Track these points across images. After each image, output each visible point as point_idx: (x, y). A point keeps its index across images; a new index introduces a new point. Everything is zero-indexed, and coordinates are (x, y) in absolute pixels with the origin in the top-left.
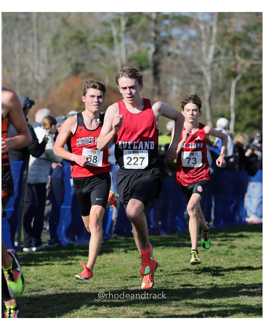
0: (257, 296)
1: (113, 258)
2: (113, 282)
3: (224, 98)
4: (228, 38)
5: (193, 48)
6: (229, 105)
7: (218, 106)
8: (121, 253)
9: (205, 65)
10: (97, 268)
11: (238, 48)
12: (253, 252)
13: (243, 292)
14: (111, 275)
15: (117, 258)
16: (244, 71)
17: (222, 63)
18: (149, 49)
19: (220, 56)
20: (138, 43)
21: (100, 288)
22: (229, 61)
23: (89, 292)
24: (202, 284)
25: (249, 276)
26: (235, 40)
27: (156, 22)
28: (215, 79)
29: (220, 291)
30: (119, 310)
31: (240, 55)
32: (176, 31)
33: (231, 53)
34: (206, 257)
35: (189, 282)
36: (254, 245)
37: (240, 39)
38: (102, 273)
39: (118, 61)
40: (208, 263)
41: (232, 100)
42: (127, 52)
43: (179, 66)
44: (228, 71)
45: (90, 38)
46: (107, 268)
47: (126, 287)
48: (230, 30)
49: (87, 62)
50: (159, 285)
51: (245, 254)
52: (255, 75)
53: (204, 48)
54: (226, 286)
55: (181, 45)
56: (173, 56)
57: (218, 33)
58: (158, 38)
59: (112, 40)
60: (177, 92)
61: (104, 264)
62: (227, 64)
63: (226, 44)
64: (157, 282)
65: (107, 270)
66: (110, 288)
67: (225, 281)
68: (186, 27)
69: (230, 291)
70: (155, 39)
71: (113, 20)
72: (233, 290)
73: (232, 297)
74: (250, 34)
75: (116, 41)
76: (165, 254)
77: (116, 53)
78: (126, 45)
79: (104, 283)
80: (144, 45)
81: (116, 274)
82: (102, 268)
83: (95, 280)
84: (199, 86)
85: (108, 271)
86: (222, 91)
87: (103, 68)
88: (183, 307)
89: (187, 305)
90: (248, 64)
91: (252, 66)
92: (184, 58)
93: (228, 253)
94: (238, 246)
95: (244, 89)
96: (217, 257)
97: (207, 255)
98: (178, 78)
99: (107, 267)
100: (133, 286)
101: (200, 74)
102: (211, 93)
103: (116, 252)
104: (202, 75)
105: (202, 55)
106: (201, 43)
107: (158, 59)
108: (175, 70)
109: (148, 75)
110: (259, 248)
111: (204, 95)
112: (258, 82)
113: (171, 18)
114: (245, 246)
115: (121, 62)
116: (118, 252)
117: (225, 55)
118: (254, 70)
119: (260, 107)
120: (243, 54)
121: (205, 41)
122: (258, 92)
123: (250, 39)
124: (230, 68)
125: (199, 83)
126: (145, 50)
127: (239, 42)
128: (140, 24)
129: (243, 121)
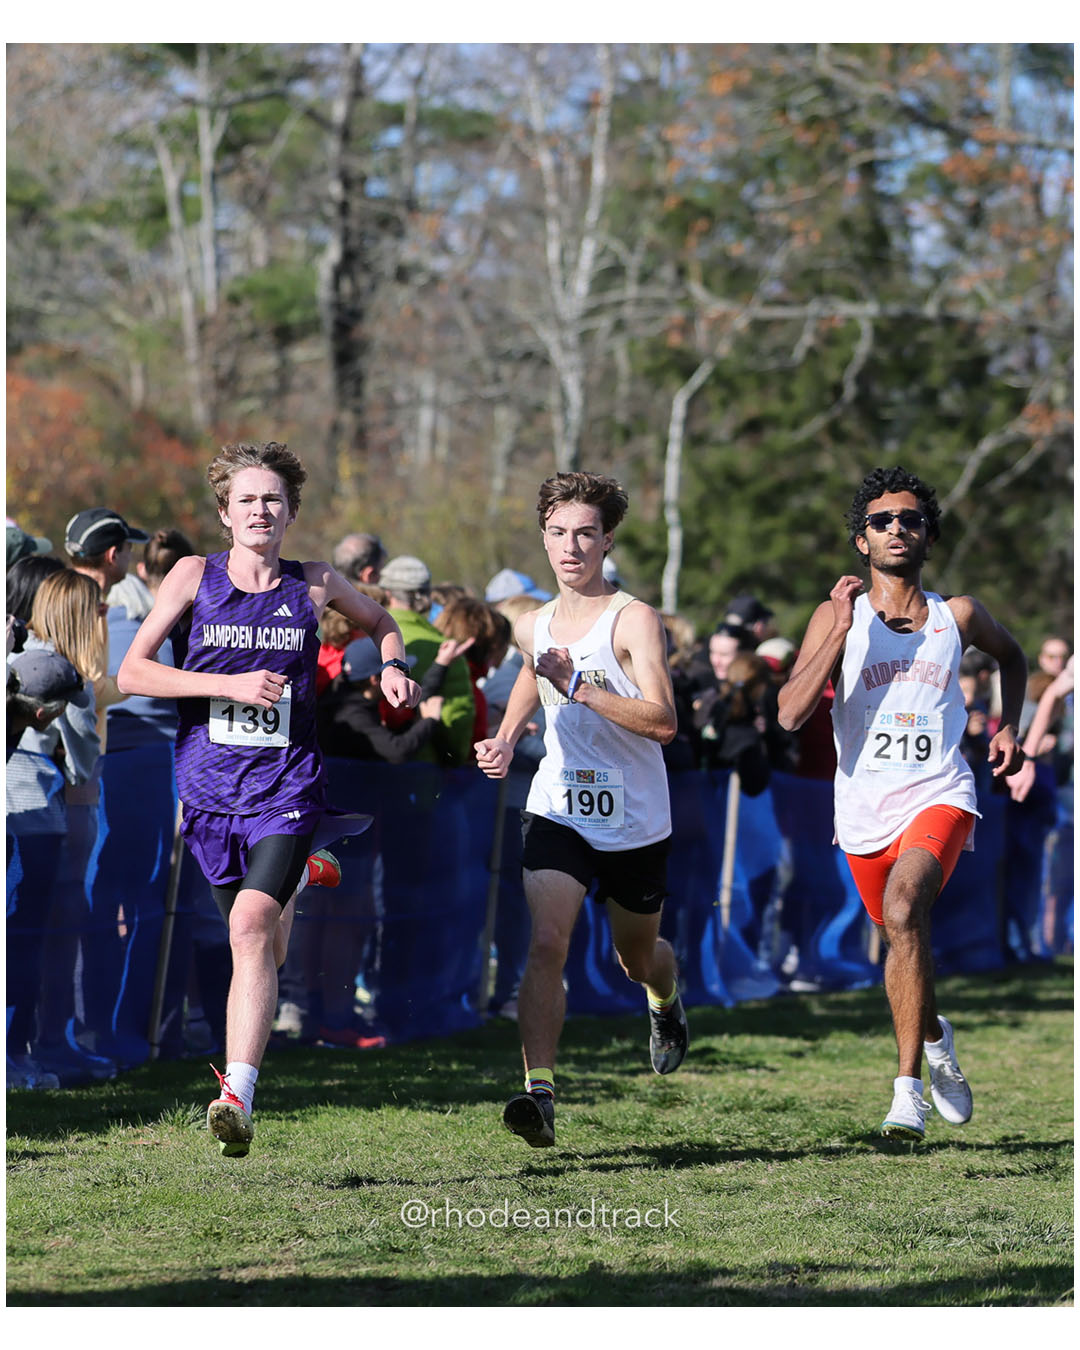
1: (157, 1144)
2: (157, 1245)
3: (638, 461)
4: (652, 204)
5: (506, 250)
6: (663, 493)
8: (189, 1124)
9: (561, 325)
10: (89, 1185)
11: (697, 253)
12: (756, 1120)
14: (151, 1217)
15: (175, 1144)
16: (724, 349)
17: (628, 312)
18: (319, 249)
19: (622, 286)
20: (270, 227)
21: (99, 1275)
22: (661, 303)
23: (54, 1289)
24: (537, 1259)
25: (742, 1223)
26: (689, 218)
27: (346, 134)
28: (601, 382)
29: (614, 1286)
31: (707, 284)
32: (430, 177)
33: (667, 272)
35: (482, 1250)
36: (762, 1092)
37: (707, 213)
38: (111, 1208)
39: (186, 299)
41: (672, 471)
42: (219, 263)
43: (447, 323)
44: (655, 348)
45: (68, 204)
46: (130, 1190)
47: (214, 1270)
48: (661, 175)
49: (50, 306)
50: (355, 1260)
52: (772, 364)
53: (553, 252)
54: (643, 1268)
55: (455, 239)
56: (420, 280)
57: (614, 185)
58: (356, 204)
59: (159, 212)
60: (434, 438)
61: (120, 1172)
62: (651, 320)
63: (648, 230)
64: (346, 1249)
65: (132, 1197)
66: (146, 1272)
67: (639, 1245)
68: (473, 158)
69: (658, 1289)
70: (344, 208)
71: (163, 128)
72: (671, 1286)
74: (748, 190)
75: (175, 217)
76: (381, 1129)
77: (174, 267)
78: (219, 234)
79: (118, 1250)
80: (296, 233)
81: (170, 1213)
82: (109, 1185)
83: (81, 1236)
84: (533, 413)
85: (138, 1200)
86: (627, 434)
87: (117, 328)
90: (741, 323)
91: (760, 326)
92: (466, 295)
93: (652, 1126)
94: (695, 1097)
95: (722, 425)
96: (603, 1144)
98: (441, 375)
99: (135, 1185)
100: (244, 1266)
101: (535, 358)
102: (579, 442)
103: (170, 1118)
104: (545, 362)
105: (549, 279)
106: (544, 228)
107: (357, 294)
108: (428, 340)
109: (315, 362)
110: (785, 1107)
111: (552, 449)
112: (787, 397)
113: (410, 116)
114: (723, 1100)
115: (198, 304)
116: (179, 1119)
117: (645, 278)
118: (766, 345)
119: (795, 503)
120: (719, 277)
121: (559, 218)
122: (783, 439)
123: (752, 212)
124: (665, 333)
125: (533, 397)
126: (299, 253)
127: (701, 224)
128: (279, 145)
129: (717, 564)
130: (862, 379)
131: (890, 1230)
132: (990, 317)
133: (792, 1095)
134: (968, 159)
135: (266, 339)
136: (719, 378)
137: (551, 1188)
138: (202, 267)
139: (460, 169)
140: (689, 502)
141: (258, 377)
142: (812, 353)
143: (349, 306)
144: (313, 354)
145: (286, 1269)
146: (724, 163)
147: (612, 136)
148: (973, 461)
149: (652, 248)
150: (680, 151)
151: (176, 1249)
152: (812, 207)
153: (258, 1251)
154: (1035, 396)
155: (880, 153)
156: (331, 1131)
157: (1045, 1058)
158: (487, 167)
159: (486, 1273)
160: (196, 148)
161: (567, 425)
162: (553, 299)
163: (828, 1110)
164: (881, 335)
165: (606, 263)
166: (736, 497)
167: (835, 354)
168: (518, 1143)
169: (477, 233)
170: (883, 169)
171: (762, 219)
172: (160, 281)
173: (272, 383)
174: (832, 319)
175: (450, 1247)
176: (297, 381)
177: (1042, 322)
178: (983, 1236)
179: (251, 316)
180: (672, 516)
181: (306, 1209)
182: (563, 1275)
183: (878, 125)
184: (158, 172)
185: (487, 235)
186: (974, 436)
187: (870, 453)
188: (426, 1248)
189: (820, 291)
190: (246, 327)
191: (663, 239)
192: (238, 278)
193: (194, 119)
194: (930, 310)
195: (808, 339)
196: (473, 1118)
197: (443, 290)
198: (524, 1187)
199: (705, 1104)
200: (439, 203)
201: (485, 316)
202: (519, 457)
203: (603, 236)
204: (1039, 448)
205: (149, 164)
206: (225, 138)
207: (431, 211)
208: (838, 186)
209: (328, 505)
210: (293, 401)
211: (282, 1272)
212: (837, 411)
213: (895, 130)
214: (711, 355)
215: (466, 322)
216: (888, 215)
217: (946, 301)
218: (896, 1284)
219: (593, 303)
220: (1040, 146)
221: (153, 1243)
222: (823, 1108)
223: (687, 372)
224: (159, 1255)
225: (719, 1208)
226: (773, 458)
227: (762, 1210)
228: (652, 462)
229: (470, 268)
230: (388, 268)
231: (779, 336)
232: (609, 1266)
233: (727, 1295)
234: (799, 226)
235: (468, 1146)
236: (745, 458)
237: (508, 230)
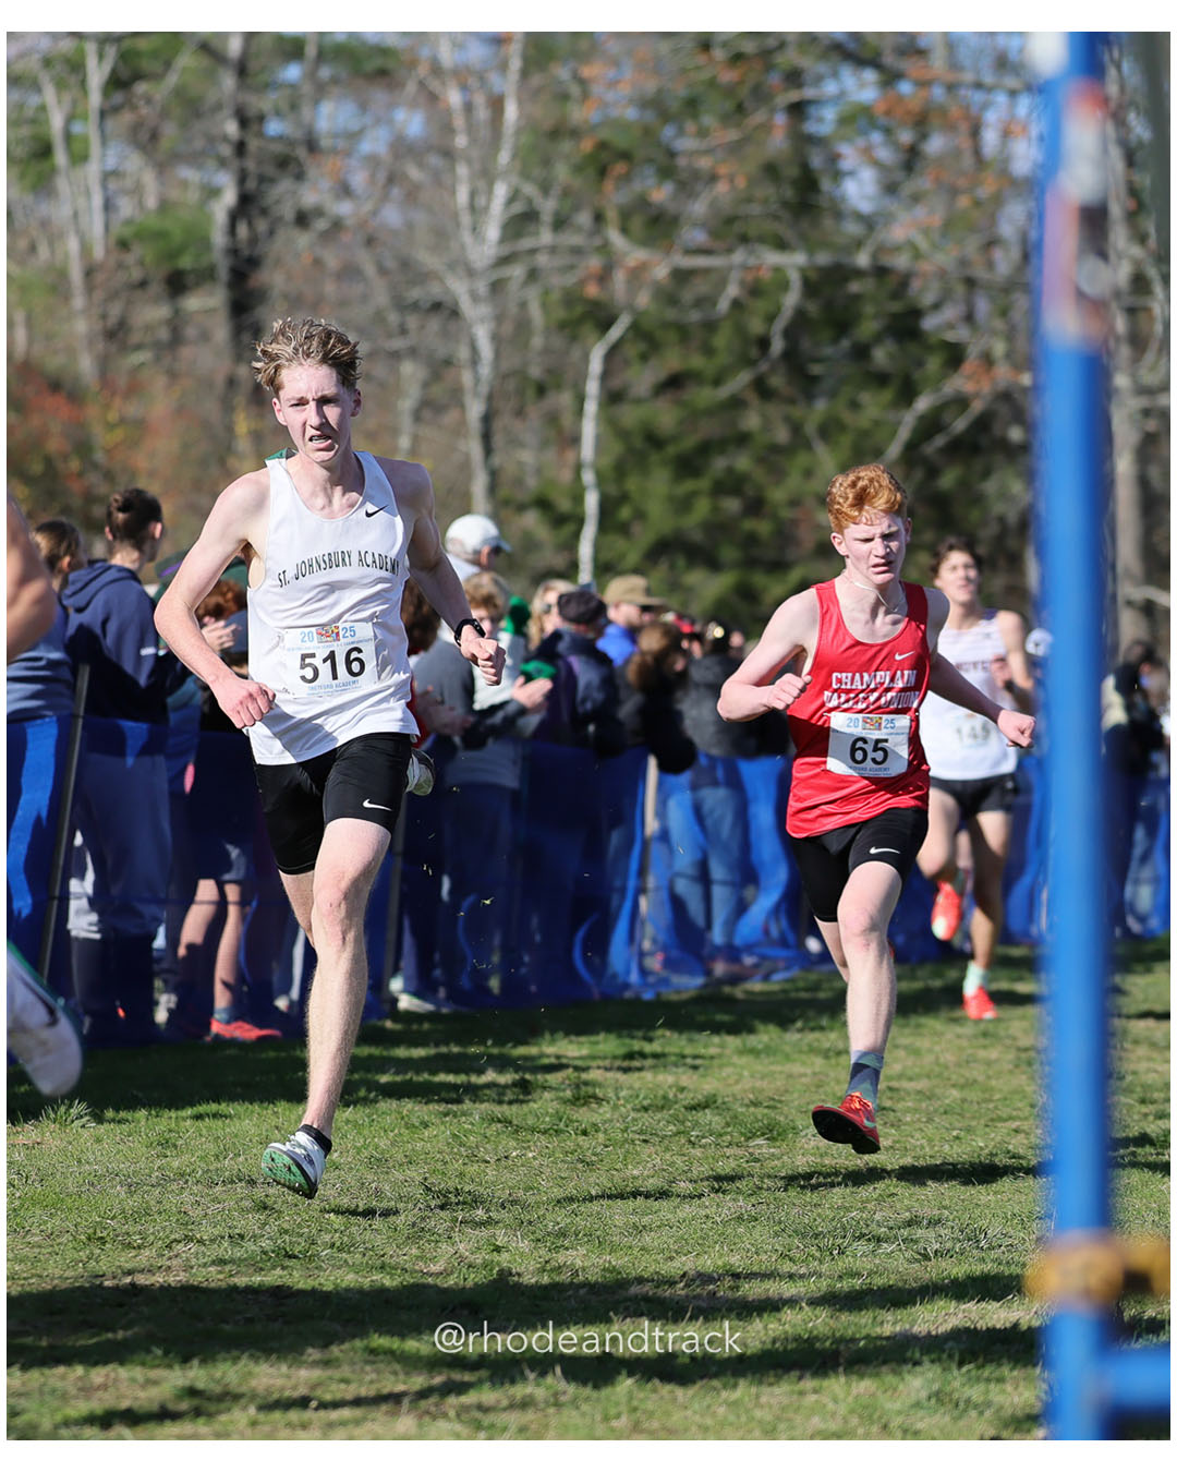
0: (691, 1319)
1: (38, 1143)
2: (37, 1250)
3: (553, 419)
4: (566, 146)
5: (412, 195)
6: (579, 453)
7: (526, 458)
8: (73, 1122)
9: (471, 273)
11: (615, 197)
12: (676, 1119)
13: (630, 1300)
14: (30, 1221)
15: (57, 1143)
16: (643, 300)
17: (542, 260)
18: (213, 192)
19: (537, 234)
20: (162, 167)
22: (577, 251)
25: (659, 1227)
26: (604, 161)
27: (242, 69)
28: (513, 334)
29: (523, 1294)
30: (63, 1377)
31: (624, 230)
32: (331, 116)
33: (584, 218)
34: (462, 1144)
35: (383, 1256)
36: (682, 1089)
37: (626, 156)
39: (73, 245)
40: (473, 1169)
41: (589, 429)
42: (108, 206)
43: (349, 272)
44: (571, 298)
47: (97, 1276)
48: (579, 114)
50: (248, 1267)
51: (641, 1132)
52: (695, 316)
53: (462, 196)
54: (554, 1276)
55: (359, 179)
56: (321, 225)
57: (527, 125)
58: (253, 144)
59: (44, 151)
62: (567, 269)
63: (562, 173)
64: (239, 1254)
66: (26, 1279)
67: (550, 1250)
68: (379, 96)
69: (570, 1296)
70: (240, 148)
71: (47, 62)
72: (583, 1294)
73: (575, 1324)
74: (668, 132)
75: (60, 157)
76: (277, 1128)
77: (61, 211)
78: (107, 176)
80: (188, 173)
81: (51, 1216)
84: (440, 368)
85: (17, 1204)
86: (541, 390)
88: (357, 1367)
89: (372, 1358)
90: (661, 272)
91: (681, 276)
92: (370, 241)
93: (564, 1125)
94: (611, 1094)
95: (642, 379)
96: (513, 1143)
97: (467, 1133)
99: (14, 1186)
100: (130, 1272)
101: (445, 310)
102: (490, 398)
103: (52, 1116)
104: (456, 314)
105: (458, 225)
106: (452, 170)
107: (254, 240)
108: (330, 288)
109: (209, 312)
110: (706, 1104)
111: (462, 407)
112: (709, 351)
113: (311, 51)
114: (641, 1096)
115: (85, 249)
116: (61, 1117)
117: (560, 223)
118: (688, 295)
119: (719, 464)
120: (637, 223)
121: (469, 162)
122: (705, 396)
123: (672, 154)
124: (582, 283)
125: (442, 351)
126: (193, 196)
127: (620, 168)
128: (172, 79)
129: (636, 528)
130: (790, 333)
131: (816, 1236)
132: (925, 267)
133: (713, 1092)
134: (900, 99)
135: (156, 288)
136: (637, 330)
137: (457, 1189)
138: (90, 209)
139: (363, 107)
140: (607, 461)
141: (148, 328)
142: (736, 304)
143: (246, 252)
144: (207, 304)
145: (175, 1276)
146: (645, 103)
147: (525, 74)
148: (908, 422)
149: (566, 193)
150: (597, 89)
151: (57, 1254)
152: (735, 149)
153: (145, 1257)
154: (973, 352)
155: (809, 93)
156: (224, 1130)
157: (982, 1054)
158: (392, 106)
159: (388, 1282)
160: (83, 83)
161: (477, 380)
162: (463, 247)
163: (752, 1109)
164: (810, 287)
165: (518, 208)
166: (655, 458)
167: (761, 306)
168: (422, 1143)
169: (382, 177)
170: (812, 110)
171: (682, 162)
172: (45, 224)
173: (164, 334)
174: (758, 268)
175: (349, 1252)
176: (190, 332)
177: (980, 273)
178: (916, 1242)
179: (141, 263)
180: (588, 477)
181: (195, 1213)
182: (470, 1284)
183: (806, 63)
184: (43, 108)
185: (391, 180)
186: (907, 394)
187: (797, 412)
188: (324, 1253)
189: (744, 239)
190: (136, 274)
191: (578, 183)
192: (128, 222)
193: (81, 54)
194: (863, 260)
195: (733, 290)
196: (375, 1117)
197: (346, 238)
198: (429, 1189)
199: (622, 1102)
200: (341, 144)
201: (390, 264)
202: (427, 414)
203: (515, 179)
204: (977, 407)
205: (33, 100)
206: (114, 72)
207: (334, 151)
208: (767, 127)
209: (222, 462)
210: (186, 352)
211: (172, 1280)
212: (764, 367)
213: (822, 68)
214: (631, 307)
215: (370, 269)
216: (817, 160)
217: (881, 250)
218: (822, 1293)
219: (506, 250)
220: (978, 86)
221: (33, 1246)
222: (747, 1106)
223: (605, 325)
224: (40, 1261)
225: (634, 1212)
226: (694, 416)
227: (680, 1214)
228: (567, 420)
229: (375, 213)
230: (288, 212)
231: (700, 287)
232: (519, 1275)
233: (642, 1303)
234: (723, 170)
235: (368, 1146)
236: (666, 416)
237: (414, 173)
